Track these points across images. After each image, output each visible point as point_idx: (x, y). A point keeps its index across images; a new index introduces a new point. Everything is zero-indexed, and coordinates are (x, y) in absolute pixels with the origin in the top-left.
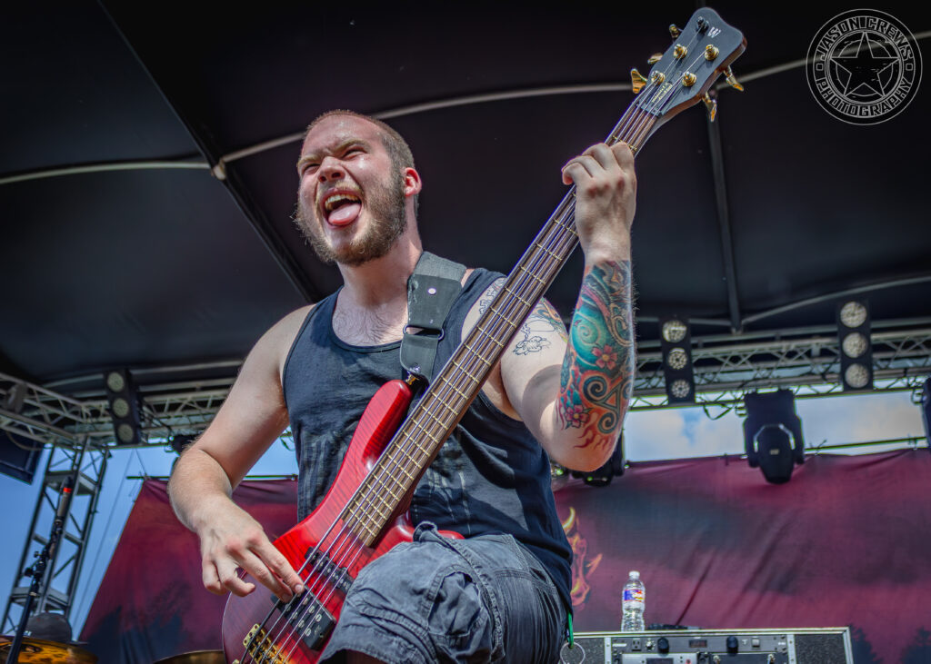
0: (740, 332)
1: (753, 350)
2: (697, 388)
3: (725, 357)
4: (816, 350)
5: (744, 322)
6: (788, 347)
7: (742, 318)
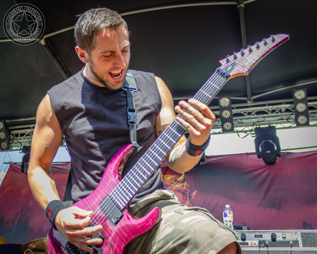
0: (251, 102)
1: (257, 110)
3: (245, 113)
4: (283, 110)
6: (272, 108)
7: (252, 97)
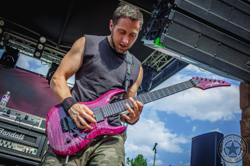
0: (58, 48)
2: (42, 56)
3: (52, 52)
5: (60, 46)
